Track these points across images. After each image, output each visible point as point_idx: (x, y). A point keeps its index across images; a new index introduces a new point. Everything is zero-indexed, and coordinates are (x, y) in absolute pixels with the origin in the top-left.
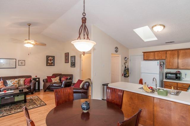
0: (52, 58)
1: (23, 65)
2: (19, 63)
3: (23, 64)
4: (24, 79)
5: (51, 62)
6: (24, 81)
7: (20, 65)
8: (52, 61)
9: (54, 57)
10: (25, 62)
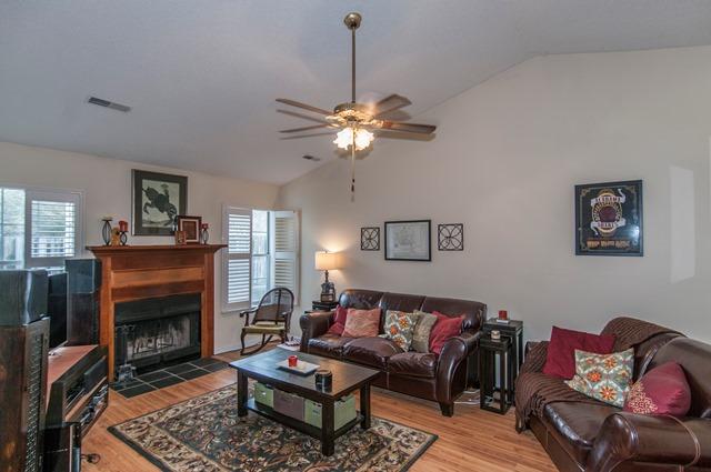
0: (623, 200)
1: (456, 249)
2: (442, 238)
3: (456, 243)
4: (434, 317)
6: (433, 328)
7: (445, 249)
9: (638, 185)
10: (462, 231)
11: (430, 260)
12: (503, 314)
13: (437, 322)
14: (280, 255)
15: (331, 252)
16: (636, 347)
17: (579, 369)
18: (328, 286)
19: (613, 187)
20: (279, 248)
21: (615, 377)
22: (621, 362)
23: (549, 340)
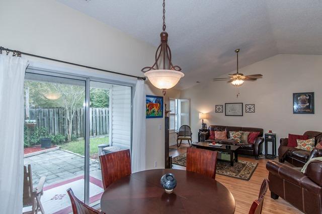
0: (308, 98)
1: (252, 112)
2: (247, 108)
3: (252, 110)
4: (248, 133)
5: (305, 105)
6: (248, 136)
7: (248, 112)
8: (308, 104)
9: (313, 93)
10: (254, 107)
11: (242, 115)
12: (271, 132)
13: (250, 134)
14: (182, 114)
15: (203, 113)
16: (316, 137)
17: (299, 144)
18: (204, 125)
19: (305, 94)
20: (182, 112)
21: (310, 144)
22: (312, 141)
23: (288, 138)
